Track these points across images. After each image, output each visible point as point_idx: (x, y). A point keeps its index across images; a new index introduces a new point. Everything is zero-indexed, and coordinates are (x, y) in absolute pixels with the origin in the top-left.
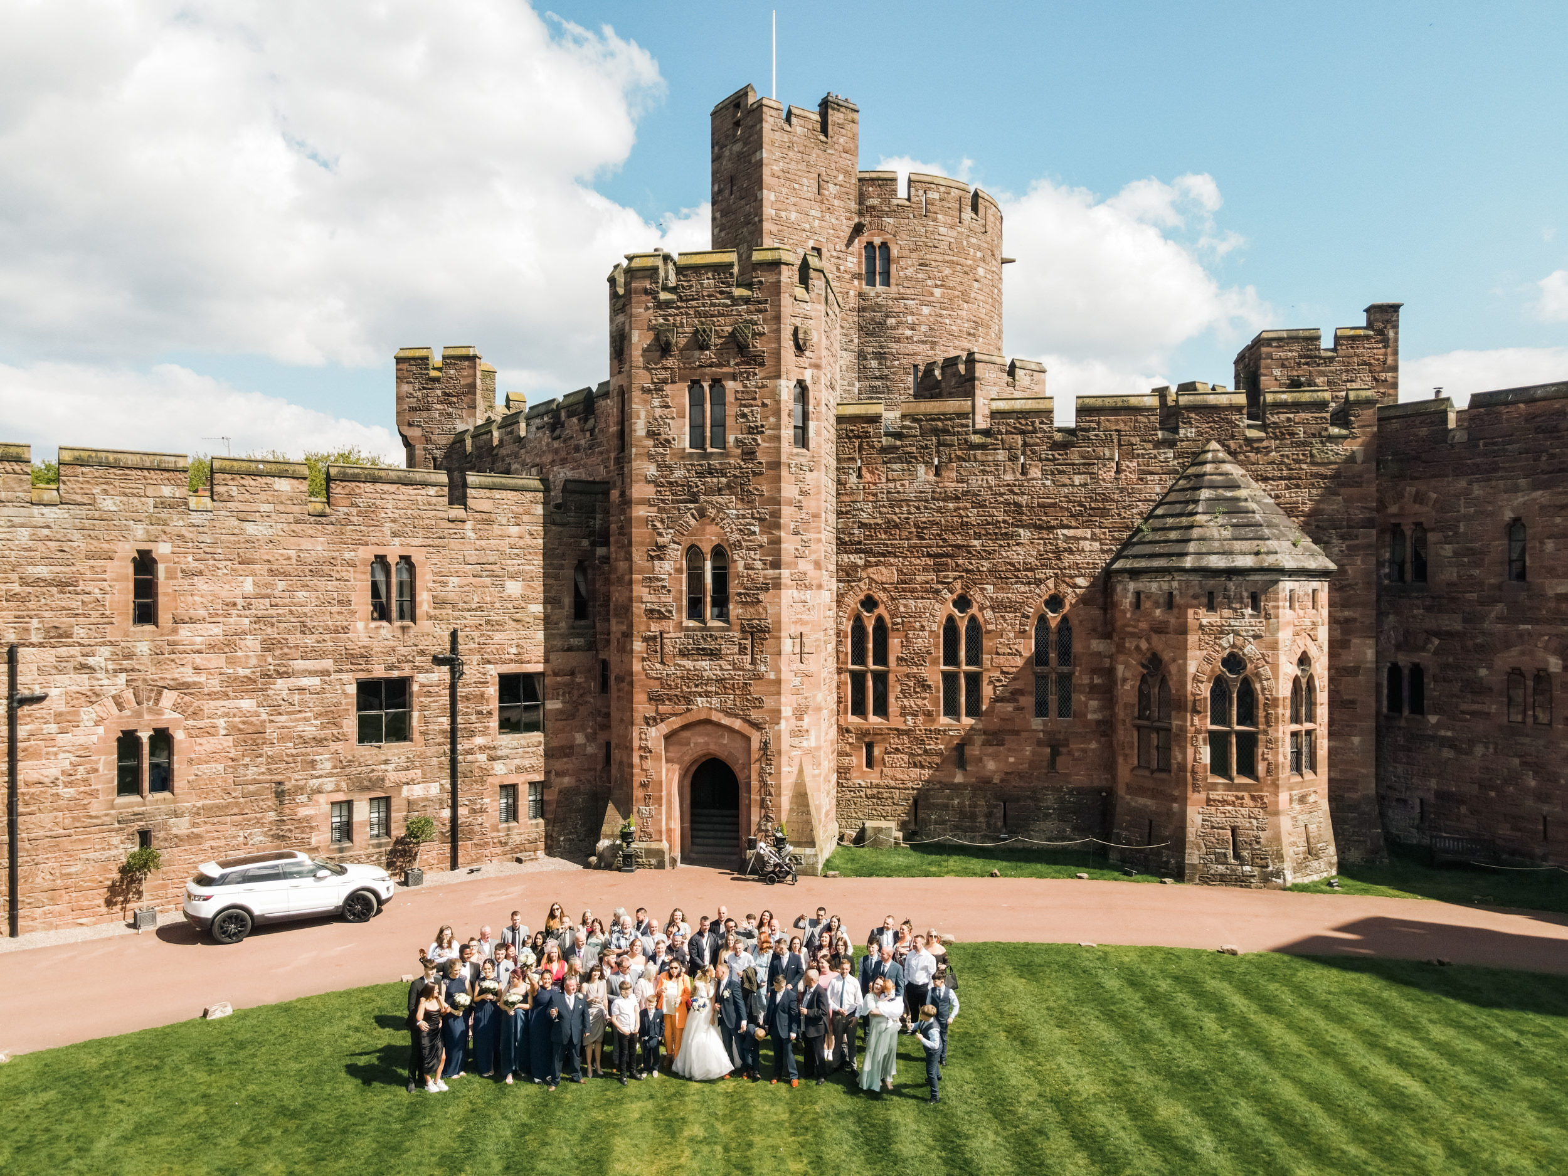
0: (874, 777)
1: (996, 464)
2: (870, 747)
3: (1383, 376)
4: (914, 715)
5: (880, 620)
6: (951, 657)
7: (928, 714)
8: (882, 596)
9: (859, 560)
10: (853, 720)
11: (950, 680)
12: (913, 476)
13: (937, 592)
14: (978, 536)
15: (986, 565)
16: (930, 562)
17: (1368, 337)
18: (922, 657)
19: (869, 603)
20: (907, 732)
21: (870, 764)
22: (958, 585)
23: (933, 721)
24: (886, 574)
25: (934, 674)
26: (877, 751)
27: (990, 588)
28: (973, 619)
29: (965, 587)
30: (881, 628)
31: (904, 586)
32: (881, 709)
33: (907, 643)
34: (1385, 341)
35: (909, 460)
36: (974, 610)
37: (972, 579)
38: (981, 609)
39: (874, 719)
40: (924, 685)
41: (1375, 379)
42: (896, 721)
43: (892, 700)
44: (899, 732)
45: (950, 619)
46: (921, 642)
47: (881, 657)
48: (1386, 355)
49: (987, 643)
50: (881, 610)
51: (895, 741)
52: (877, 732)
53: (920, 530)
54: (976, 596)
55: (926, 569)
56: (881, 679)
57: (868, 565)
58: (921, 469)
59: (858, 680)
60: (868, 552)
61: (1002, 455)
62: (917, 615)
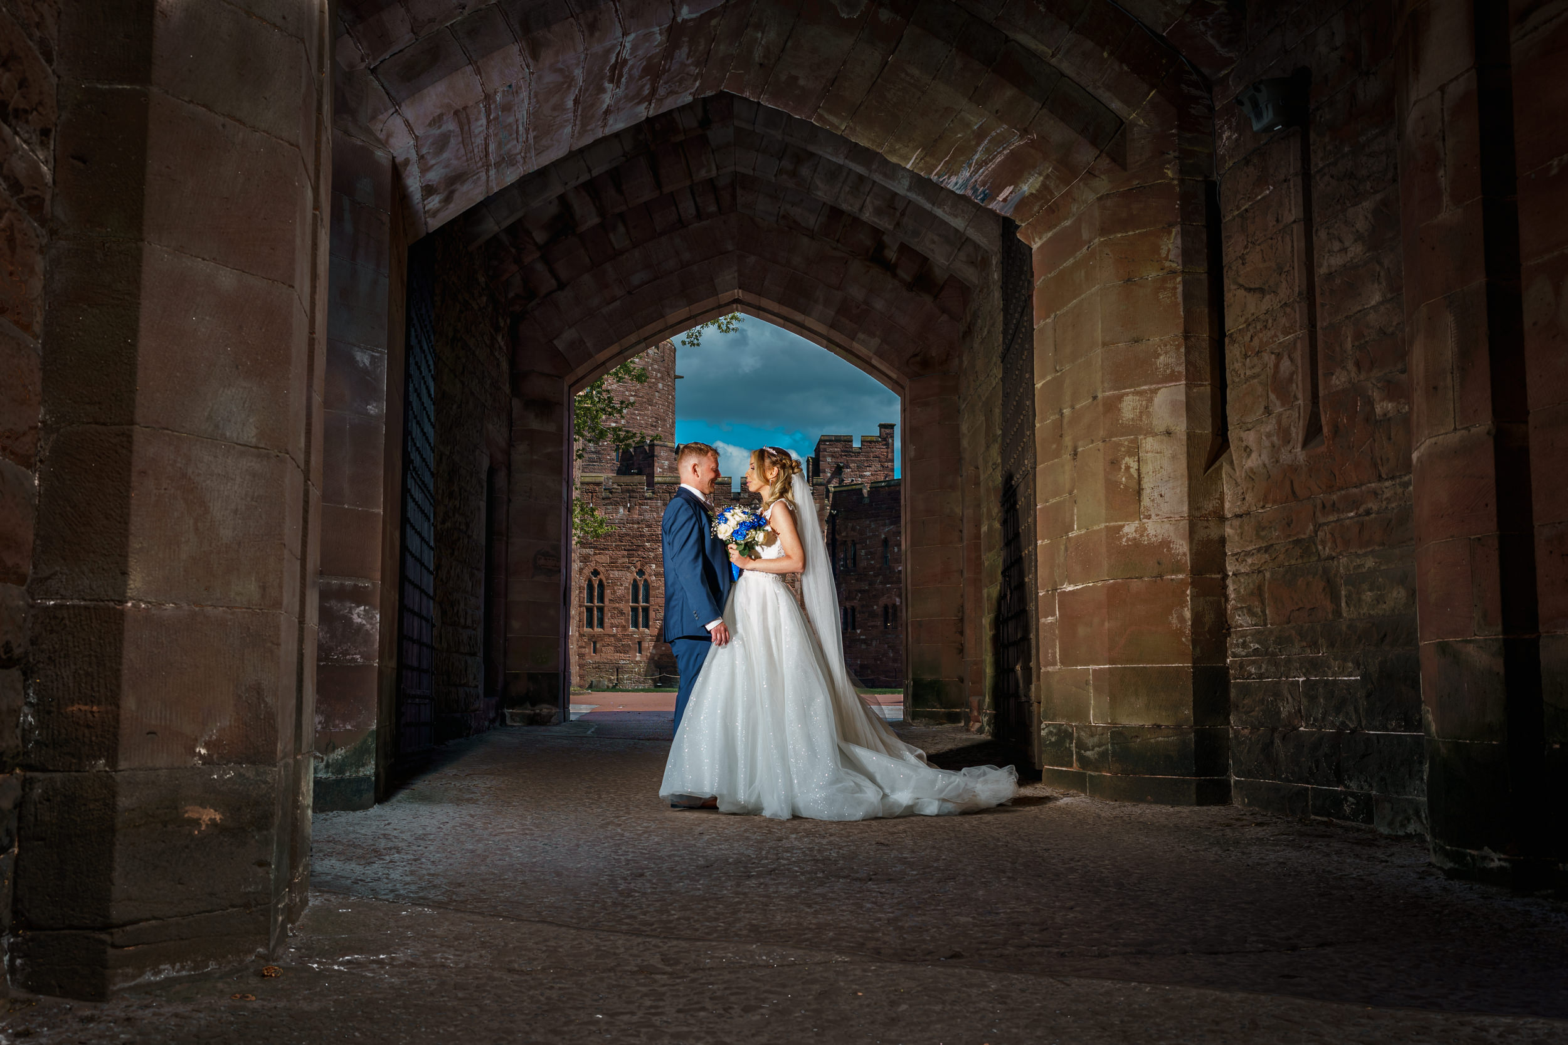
0: (597, 658)
1: (658, 508)
2: (595, 643)
3: (886, 464)
4: (617, 627)
5: (601, 581)
6: (635, 599)
7: (624, 627)
8: (601, 569)
9: (591, 551)
10: (587, 630)
11: (635, 610)
12: (617, 512)
13: (629, 567)
14: (648, 541)
15: (652, 555)
16: (626, 553)
17: (877, 442)
18: (620, 599)
19: (596, 573)
20: (614, 636)
21: (595, 652)
22: (639, 564)
23: (626, 630)
24: (604, 559)
25: (627, 607)
26: (598, 646)
27: (654, 566)
28: (646, 581)
29: (642, 565)
30: (601, 584)
31: (613, 564)
32: (601, 624)
33: (614, 592)
34: (887, 445)
35: (616, 504)
36: (646, 577)
37: (646, 561)
38: (650, 575)
39: (598, 630)
40: (622, 613)
41: (882, 466)
42: (608, 630)
43: (606, 620)
44: (610, 636)
45: (635, 580)
46: (620, 591)
47: (601, 599)
48: (887, 452)
49: (652, 593)
50: (602, 576)
51: (607, 639)
52: (599, 636)
53: (621, 537)
54: (647, 569)
55: (623, 557)
56: (601, 610)
57: (595, 554)
58: (621, 510)
59: (590, 610)
60: (595, 548)
61: (660, 503)
62: (619, 579)
